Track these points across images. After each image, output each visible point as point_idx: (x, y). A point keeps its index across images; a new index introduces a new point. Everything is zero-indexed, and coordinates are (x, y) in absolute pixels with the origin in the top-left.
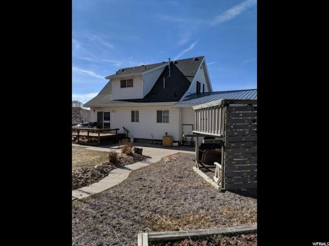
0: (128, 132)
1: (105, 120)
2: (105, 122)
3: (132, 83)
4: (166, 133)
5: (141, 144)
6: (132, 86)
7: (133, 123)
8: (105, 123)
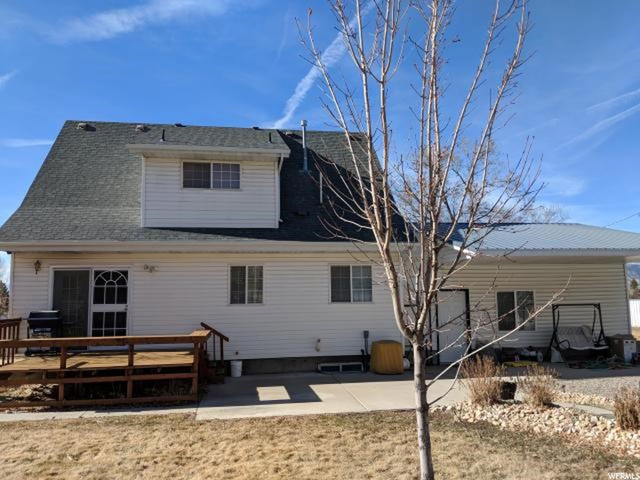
0: (223, 338)
1: (98, 300)
2: (95, 308)
3: (238, 176)
4: (366, 334)
5: (270, 377)
6: (236, 186)
7: (238, 308)
8: (97, 316)
